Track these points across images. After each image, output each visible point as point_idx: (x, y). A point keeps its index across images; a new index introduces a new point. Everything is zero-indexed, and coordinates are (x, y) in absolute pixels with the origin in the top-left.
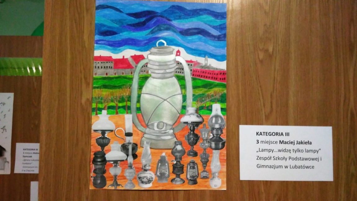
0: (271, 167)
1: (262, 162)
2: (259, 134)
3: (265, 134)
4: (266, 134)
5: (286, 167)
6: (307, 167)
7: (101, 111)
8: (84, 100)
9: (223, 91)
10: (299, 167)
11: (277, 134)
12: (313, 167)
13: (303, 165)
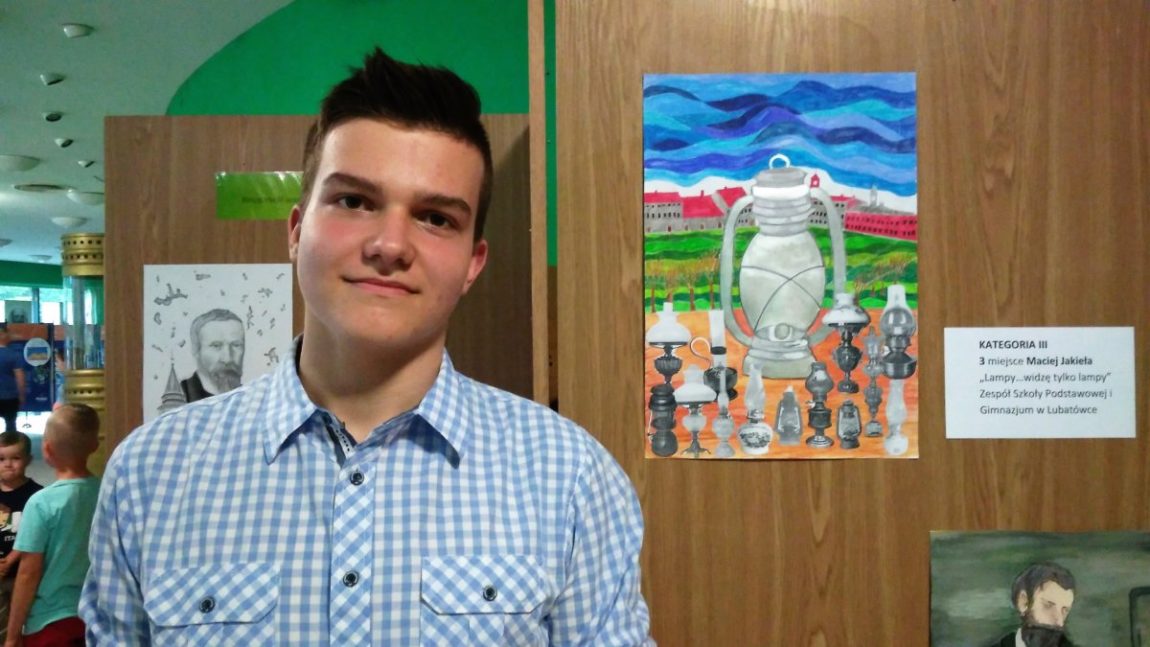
0: (1009, 411)
1: (993, 403)
2: (985, 345)
3: (998, 344)
4: (1000, 344)
5: (1041, 411)
6: (1083, 411)
7: (662, 304)
8: (625, 283)
9: (910, 257)
10: (1067, 411)
11: (1022, 344)
12: (1094, 410)
13: (1074, 407)
